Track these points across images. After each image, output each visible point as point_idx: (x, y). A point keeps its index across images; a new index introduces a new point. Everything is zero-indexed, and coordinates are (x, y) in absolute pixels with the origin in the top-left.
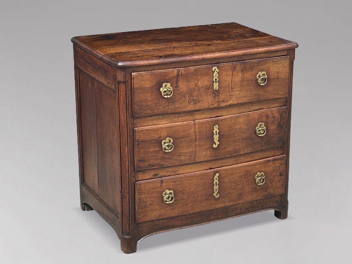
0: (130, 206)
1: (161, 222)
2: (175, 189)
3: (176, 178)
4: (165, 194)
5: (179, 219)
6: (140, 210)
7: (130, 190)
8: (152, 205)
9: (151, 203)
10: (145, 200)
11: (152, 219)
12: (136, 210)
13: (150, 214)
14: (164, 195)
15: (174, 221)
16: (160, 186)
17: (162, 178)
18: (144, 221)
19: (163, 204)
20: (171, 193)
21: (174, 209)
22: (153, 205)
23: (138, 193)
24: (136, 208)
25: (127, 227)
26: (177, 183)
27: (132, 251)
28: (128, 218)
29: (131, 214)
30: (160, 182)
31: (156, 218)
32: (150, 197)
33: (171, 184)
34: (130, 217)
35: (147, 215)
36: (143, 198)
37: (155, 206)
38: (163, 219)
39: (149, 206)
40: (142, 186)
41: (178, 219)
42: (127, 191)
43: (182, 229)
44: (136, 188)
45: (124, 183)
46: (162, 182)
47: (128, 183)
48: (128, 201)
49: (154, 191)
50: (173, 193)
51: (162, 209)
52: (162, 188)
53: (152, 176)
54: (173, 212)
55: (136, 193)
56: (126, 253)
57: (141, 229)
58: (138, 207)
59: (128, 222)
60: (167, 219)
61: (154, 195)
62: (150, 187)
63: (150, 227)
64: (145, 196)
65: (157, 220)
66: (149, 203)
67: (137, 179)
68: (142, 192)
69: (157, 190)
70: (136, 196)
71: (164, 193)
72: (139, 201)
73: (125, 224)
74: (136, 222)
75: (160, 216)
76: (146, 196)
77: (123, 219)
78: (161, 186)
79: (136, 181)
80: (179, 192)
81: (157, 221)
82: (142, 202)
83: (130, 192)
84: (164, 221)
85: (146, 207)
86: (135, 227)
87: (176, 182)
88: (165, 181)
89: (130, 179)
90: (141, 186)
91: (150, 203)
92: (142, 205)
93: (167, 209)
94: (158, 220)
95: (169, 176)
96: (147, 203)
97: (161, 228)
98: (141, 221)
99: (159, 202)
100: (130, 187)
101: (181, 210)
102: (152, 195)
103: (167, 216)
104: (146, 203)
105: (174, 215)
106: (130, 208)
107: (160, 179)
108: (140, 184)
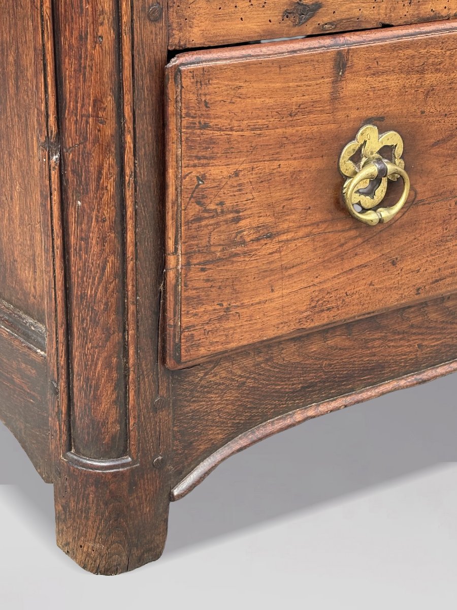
0: (130, 249)
1: (314, 348)
2: (411, 120)
3: (427, 43)
4: (356, 157)
5: (412, 326)
6: (197, 277)
7: (129, 125)
8: (270, 236)
9: (270, 220)
10: (228, 204)
11: (270, 333)
12: (171, 275)
13: (262, 298)
14: (346, 166)
15: (384, 338)
16: (326, 96)
17: (341, 39)
18: (220, 348)
19: (339, 226)
20: (387, 152)
21: (394, 263)
22: (278, 234)
23: (190, 148)
24: (171, 261)
25: (108, 395)
26: (431, 78)
27: (136, 552)
28: (117, 337)
29: (132, 308)
30: (329, 65)
31: (293, 327)
32: (266, 180)
33: (394, 82)
34: (125, 330)
35: (242, 306)
36: (219, 187)
37: (292, 245)
38: (325, 331)
39: (255, 246)
40: (217, 88)
41: (404, 327)
42: (109, 130)
43: (424, 381)
44: (171, 109)
45: (80, 69)
46: (341, 62)
47: (109, 65)
48: (109, 213)
49: (290, 131)
50: (399, 151)
51: (329, 261)
52: (340, 115)
53: (276, 16)
54: (388, 284)
55: (175, 149)
56: (97, 571)
57: (194, 406)
58: (188, 255)
59: (115, 360)
60: (348, 326)
61: (288, 165)
62: (270, 102)
63: (250, 383)
64: (232, 169)
65: (294, 340)
66: (255, 222)
67: (177, 39)
68: (212, 142)
69: (306, 129)
70: (171, 172)
71: (349, 149)
72: (194, 210)
73: (87, 380)
74: (170, 363)
75: (316, 308)
76: (236, 174)
77: (76, 343)
78: (335, 98)
79: (172, 54)
80: (434, 145)
81: (292, 347)
82: (214, 215)
83: (129, 139)
84: (330, 343)
85: (237, 255)
86: (163, 392)
87: (422, 72)
88: (358, 62)
89: (125, 28)
90: (211, 88)
91: (264, 226)
92: (215, 239)
93: (357, 262)
94: (301, 337)
95: (385, 26)
96: (242, 223)
97: (312, 385)
98: (203, 351)
99: (318, 217)
100: (127, 97)
101: (431, 269)
102: (276, 163)
103: (352, 311)
104: (237, 220)
105: (393, 300)
106: (130, 265)
107: (328, 41)
108: (204, 77)
